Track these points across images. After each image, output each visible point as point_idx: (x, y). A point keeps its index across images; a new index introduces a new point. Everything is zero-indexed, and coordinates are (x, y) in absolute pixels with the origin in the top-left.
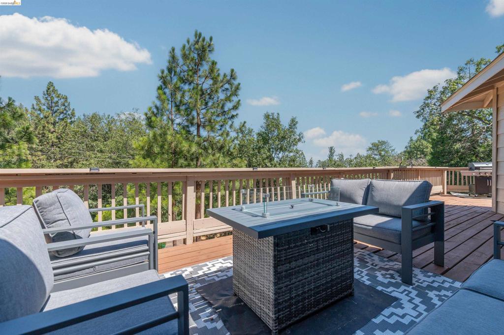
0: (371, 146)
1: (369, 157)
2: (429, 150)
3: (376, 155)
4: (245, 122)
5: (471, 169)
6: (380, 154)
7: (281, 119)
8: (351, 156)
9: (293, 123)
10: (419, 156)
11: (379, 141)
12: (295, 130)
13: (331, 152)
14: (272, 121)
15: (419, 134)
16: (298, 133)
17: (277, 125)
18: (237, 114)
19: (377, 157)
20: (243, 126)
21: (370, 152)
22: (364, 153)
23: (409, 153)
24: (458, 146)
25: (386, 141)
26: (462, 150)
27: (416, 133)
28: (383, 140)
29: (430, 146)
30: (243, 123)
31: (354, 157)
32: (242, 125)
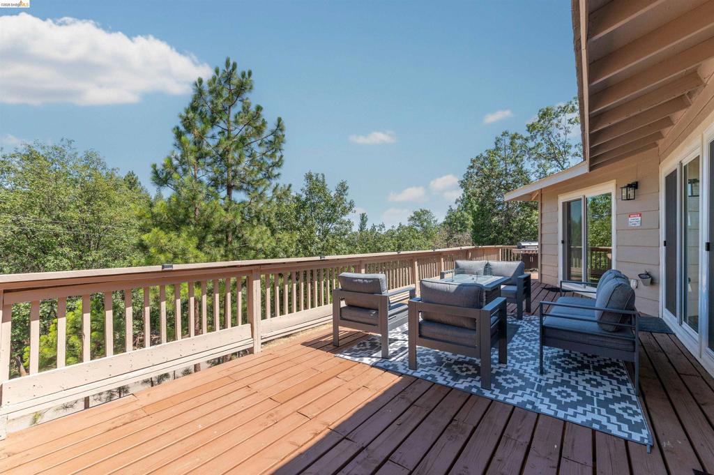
0: (413, 215)
1: (410, 229)
2: (470, 222)
3: (418, 226)
4: (290, 186)
5: (519, 247)
6: (422, 225)
7: (326, 182)
8: (393, 227)
9: (343, 189)
10: (459, 228)
11: (421, 210)
12: (345, 197)
13: (362, 220)
14: (315, 185)
15: (459, 203)
16: (348, 201)
17: (323, 188)
18: (279, 174)
19: (419, 229)
20: (288, 190)
21: (412, 222)
22: (406, 223)
23: (450, 224)
24: (495, 219)
25: (428, 210)
26: (500, 225)
27: (456, 203)
28: (426, 209)
29: (471, 218)
30: (287, 185)
31: (396, 228)
32: (287, 188)
